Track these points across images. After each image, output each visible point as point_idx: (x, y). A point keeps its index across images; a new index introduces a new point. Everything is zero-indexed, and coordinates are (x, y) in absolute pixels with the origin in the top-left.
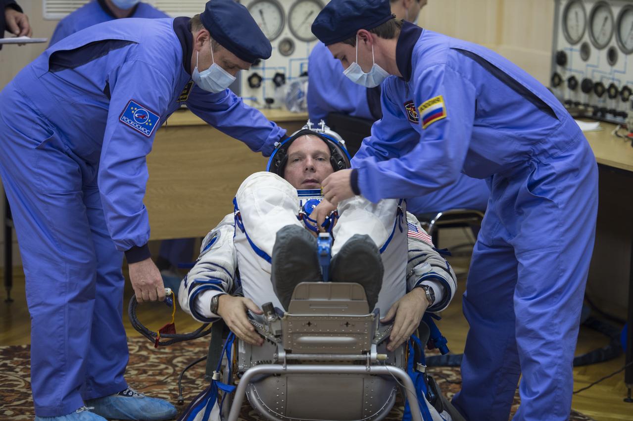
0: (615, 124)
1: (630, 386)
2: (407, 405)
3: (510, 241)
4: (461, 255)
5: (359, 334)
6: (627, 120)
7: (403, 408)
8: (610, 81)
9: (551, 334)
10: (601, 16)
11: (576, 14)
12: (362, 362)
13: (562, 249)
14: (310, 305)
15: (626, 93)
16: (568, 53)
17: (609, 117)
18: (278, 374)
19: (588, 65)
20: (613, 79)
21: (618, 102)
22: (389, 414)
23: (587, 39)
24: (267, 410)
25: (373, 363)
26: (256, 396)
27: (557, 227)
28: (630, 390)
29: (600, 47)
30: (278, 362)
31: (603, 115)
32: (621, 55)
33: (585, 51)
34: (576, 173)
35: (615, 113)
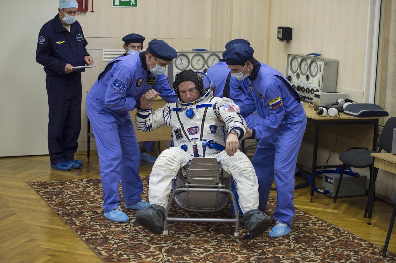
0: (309, 102)
1: (312, 197)
2: (232, 203)
3: (273, 144)
4: (252, 149)
5: (215, 177)
6: (313, 101)
7: (230, 204)
8: (307, 87)
9: (287, 180)
10: (304, 63)
11: (295, 62)
12: (216, 187)
13: (293, 148)
14: (197, 166)
15: (313, 91)
16: (292, 76)
17: (306, 100)
18: (185, 191)
19: (299, 81)
20: (308, 86)
21: (310, 94)
22: (226, 206)
23: (299, 71)
24: (181, 204)
25: (220, 188)
26: (177, 199)
27: (293, 140)
28: (312, 198)
29: (303, 75)
30: (185, 187)
31: (304, 99)
32: (311, 77)
33: (298, 75)
34: (301, 123)
35: (309, 98)
